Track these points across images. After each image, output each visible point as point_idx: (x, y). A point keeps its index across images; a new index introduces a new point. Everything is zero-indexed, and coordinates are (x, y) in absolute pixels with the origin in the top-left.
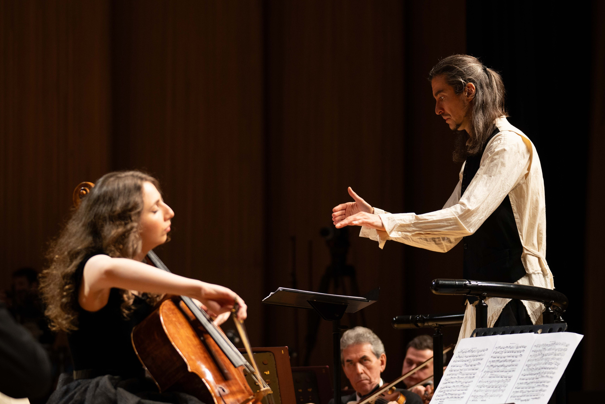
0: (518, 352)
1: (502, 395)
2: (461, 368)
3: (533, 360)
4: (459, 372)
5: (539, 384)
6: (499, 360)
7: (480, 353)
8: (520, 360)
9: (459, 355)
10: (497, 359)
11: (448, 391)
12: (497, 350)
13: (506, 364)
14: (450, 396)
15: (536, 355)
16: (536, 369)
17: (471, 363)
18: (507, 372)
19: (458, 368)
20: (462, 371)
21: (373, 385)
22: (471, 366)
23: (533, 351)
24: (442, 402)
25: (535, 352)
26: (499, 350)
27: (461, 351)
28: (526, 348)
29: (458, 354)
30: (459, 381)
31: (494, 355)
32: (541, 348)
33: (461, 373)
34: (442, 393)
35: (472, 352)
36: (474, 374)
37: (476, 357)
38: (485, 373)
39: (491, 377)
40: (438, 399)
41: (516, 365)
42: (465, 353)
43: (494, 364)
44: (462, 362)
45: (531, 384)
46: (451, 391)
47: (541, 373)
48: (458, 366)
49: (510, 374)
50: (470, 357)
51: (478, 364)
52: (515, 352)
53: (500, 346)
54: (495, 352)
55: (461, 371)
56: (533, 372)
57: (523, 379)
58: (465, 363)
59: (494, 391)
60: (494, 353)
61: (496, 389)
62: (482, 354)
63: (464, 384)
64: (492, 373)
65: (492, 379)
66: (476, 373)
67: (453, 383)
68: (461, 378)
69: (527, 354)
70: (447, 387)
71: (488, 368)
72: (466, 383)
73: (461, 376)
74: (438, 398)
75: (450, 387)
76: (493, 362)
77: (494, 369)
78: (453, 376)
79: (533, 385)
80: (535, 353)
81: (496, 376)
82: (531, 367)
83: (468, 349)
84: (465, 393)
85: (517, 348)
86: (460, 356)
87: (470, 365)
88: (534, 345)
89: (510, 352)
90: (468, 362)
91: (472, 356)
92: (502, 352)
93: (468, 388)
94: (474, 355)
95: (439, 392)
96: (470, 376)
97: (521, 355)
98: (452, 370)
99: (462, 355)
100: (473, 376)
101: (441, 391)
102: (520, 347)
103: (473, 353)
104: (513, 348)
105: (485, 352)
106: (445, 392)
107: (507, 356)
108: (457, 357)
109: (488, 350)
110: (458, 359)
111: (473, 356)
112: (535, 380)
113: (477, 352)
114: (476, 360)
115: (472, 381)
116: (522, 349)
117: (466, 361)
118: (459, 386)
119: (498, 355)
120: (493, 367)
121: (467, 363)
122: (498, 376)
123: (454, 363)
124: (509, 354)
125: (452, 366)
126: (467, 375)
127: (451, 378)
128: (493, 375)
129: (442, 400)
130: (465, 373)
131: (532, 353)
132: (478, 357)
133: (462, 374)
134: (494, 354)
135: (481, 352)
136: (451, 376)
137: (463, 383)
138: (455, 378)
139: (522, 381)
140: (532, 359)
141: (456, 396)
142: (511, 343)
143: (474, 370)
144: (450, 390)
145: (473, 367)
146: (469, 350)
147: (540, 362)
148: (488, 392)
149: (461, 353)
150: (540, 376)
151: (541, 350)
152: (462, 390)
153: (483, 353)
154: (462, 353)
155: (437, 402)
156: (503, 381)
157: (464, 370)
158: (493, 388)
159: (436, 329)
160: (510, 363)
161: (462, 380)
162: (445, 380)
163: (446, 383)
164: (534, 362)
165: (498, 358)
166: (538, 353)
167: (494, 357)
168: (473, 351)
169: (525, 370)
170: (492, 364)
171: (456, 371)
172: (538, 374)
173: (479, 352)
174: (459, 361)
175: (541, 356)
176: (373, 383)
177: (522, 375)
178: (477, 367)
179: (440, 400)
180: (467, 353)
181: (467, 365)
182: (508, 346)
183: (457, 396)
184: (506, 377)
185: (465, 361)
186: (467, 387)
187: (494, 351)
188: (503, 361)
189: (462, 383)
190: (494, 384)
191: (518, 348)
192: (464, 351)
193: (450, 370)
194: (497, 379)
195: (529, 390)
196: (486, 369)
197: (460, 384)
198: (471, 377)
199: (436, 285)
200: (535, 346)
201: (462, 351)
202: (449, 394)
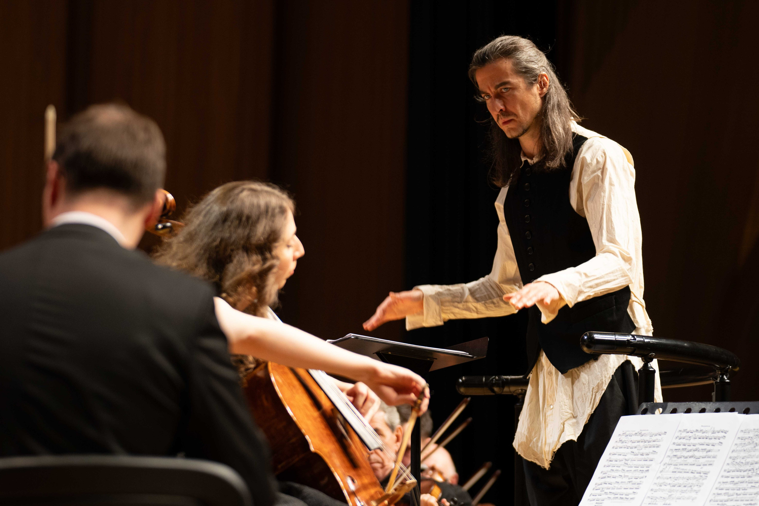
0: (715, 439)
1: (696, 498)
2: (626, 457)
3: (740, 451)
4: (623, 463)
5: (753, 485)
6: (686, 449)
7: (654, 438)
8: (719, 450)
9: (621, 440)
10: (682, 447)
11: (608, 489)
12: (681, 434)
13: (697, 454)
14: (612, 496)
15: (745, 444)
16: (747, 463)
17: (641, 451)
18: (700, 465)
19: (621, 457)
20: (628, 461)
21: (386, 470)
22: (642, 455)
23: (739, 438)
24: (600, 504)
25: (742, 439)
26: (684, 434)
27: (622, 433)
28: (727, 433)
29: (619, 437)
30: (625, 476)
31: (678, 441)
32: (751, 435)
33: (627, 464)
34: (598, 492)
35: (641, 436)
36: (647, 467)
37: (649, 442)
38: (665, 466)
39: (675, 472)
40: (594, 500)
41: (714, 457)
42: (630, 437)
43: (678, 454)
44: (626, 449)
45: (739, 484)
46: (614, 489)
47: (755, 469)
48: (621, 455)
49: (705, 469)
50: (639, 442)
51: (653, 452)
52: (711, 439)
53: (687, 430)
54: (678, 436)
55: (626, 462)
56: (742, 468)
57: (728, 477)
58: (632, 451)
59: (682, 492)
60: (676, 438)
61: (685, 489)
62: (657, 439)
63: (634, 480)
64: (676, 467)
65: (677, 475)
66: (651, 465)
67: (615, 478)
68: (627, 471)
69: (729, 442)
70: (606, 484)
71: (669, 459)
72: (637, 478)
73: (626, 468)
74: (592, 497)
75: (610, 483)
76: (677, 450)
77: (680, 460)
78: (614, 468)
79: (744, 485)
80: (743, 441)
81: (684, 471)
82: (736, 461)
83: (634, 431)
84: (637, 493)
85: (713, 433)
86: (623, 441)
87: (640, 454)
88: (740, 431)
89: (703, 438)
90: (636, 449)
91: (642, 441)
92: (690, 437)
93: (640, 486)
94: (645, 439)
95: (593, 489)
96: (642, 469)
97: (722, 443)
98: (611, 460)
99: (626, 439)
100: (647, 469)
101: (597, 489)
102: (718, 432)
103: (643, 436)
104: (706, 433)
105: (662, 436)
106: (603, 490)
107: (699, 443)
108: (618, 442)
109: (667, 434)
110: (620, 444)
111: (644, 441)
112: (747, 479)
113: (649, 436)
114: (650, 447)
115: (646, 477)
116: (721, 434)
117: (633, 448)
118: (625, 482)
119: (684, 441)
120: (678, 458)
121: (634, 450)
122: (687, 471)
123: (614, 449)
124: (702, 441)
125: (610, 454)
126: (636, 467)
127: (612, 471)
128: (678, 468)
129: (600, 502)
130: (633, 464)
131: (739, 441)
132: (652, 443)
133: (629, 466)
134: (678, 438)
135: (655, 436)
136: (610, 468)
137: (632, 478)
138: (618, 470)
139: (725, 480)
140: (738, 449)
141: (622, 496)
142: (702, 426)
143: (646, 460)
144: (611, 488)
145: (645, 457)
146: (636, 432)
147: (752, 453)
148: (672, 493)
149: (624, 437)
150: (754, 474)
151: (752, 438)
152: (630, 489)
153: (658, 437)
154: (626, 436)
155: (592, 504)
156: (695, 478)
157: (631, 460)
158: (679, 488)
159: (521, 397)
160: (704, 454)
161: (630, 474)
162: (602, 473)
163: (604, 478)
164: (743, 454)
165: (685, 445)
166: (747, 441)
167: (678, 444)
168: (642, 434)
169: (728, 464)
170: (675, 453)
171: (618, 461)
172: (750, 470)
173: (652, 436)
174: (622, 448)
175: (752, 446)
176: (386, 467)
177: (725, 471)
178: (651, 456)
179: (597, 500)
180: (632, 436)
181: (635, 454)
182: (699, 430)
183: (624, 496)
184: (700, 473)
185: (631, 448)
186: (638, 484)
187: (676, 435)
188: (692, 450)
189: (629, 479)
190: (681, 481)
191: (715, 433)
192: (628, 433)
193: (608, 459)
194: (686, 475)
195: (739, 492)
196: (667, 460)
197: (626, 480)
198: (643, 471)
199: (589, 340)
200: (742, 431)
201: (625, 433)
202: (610, 493)
